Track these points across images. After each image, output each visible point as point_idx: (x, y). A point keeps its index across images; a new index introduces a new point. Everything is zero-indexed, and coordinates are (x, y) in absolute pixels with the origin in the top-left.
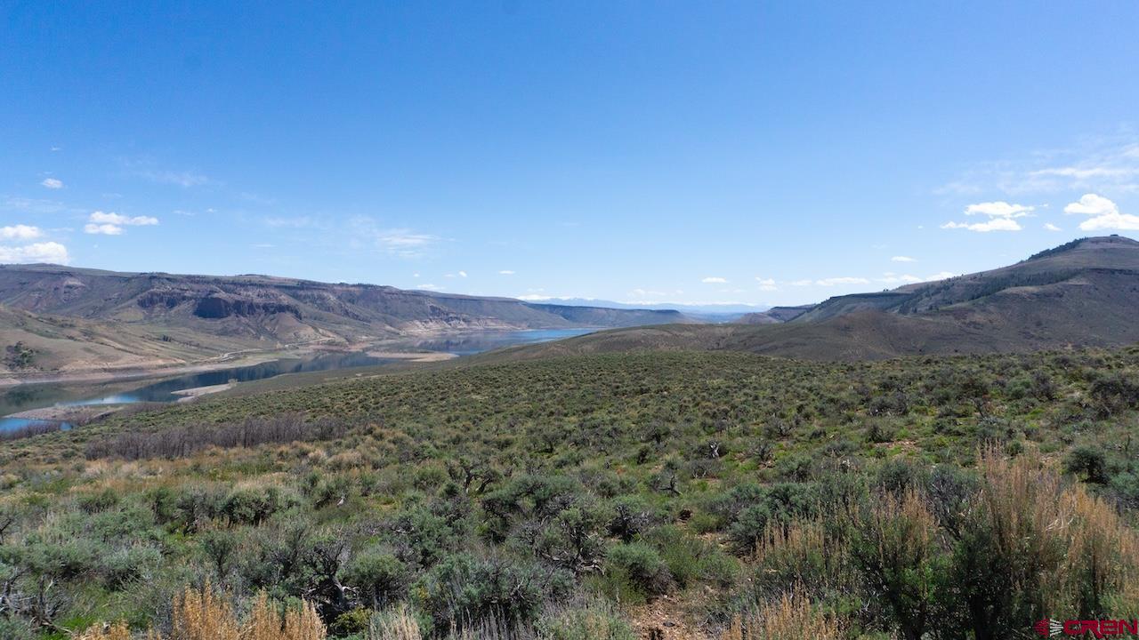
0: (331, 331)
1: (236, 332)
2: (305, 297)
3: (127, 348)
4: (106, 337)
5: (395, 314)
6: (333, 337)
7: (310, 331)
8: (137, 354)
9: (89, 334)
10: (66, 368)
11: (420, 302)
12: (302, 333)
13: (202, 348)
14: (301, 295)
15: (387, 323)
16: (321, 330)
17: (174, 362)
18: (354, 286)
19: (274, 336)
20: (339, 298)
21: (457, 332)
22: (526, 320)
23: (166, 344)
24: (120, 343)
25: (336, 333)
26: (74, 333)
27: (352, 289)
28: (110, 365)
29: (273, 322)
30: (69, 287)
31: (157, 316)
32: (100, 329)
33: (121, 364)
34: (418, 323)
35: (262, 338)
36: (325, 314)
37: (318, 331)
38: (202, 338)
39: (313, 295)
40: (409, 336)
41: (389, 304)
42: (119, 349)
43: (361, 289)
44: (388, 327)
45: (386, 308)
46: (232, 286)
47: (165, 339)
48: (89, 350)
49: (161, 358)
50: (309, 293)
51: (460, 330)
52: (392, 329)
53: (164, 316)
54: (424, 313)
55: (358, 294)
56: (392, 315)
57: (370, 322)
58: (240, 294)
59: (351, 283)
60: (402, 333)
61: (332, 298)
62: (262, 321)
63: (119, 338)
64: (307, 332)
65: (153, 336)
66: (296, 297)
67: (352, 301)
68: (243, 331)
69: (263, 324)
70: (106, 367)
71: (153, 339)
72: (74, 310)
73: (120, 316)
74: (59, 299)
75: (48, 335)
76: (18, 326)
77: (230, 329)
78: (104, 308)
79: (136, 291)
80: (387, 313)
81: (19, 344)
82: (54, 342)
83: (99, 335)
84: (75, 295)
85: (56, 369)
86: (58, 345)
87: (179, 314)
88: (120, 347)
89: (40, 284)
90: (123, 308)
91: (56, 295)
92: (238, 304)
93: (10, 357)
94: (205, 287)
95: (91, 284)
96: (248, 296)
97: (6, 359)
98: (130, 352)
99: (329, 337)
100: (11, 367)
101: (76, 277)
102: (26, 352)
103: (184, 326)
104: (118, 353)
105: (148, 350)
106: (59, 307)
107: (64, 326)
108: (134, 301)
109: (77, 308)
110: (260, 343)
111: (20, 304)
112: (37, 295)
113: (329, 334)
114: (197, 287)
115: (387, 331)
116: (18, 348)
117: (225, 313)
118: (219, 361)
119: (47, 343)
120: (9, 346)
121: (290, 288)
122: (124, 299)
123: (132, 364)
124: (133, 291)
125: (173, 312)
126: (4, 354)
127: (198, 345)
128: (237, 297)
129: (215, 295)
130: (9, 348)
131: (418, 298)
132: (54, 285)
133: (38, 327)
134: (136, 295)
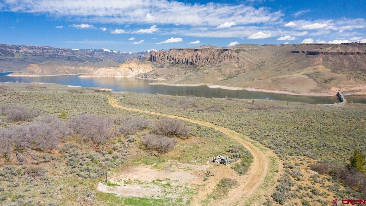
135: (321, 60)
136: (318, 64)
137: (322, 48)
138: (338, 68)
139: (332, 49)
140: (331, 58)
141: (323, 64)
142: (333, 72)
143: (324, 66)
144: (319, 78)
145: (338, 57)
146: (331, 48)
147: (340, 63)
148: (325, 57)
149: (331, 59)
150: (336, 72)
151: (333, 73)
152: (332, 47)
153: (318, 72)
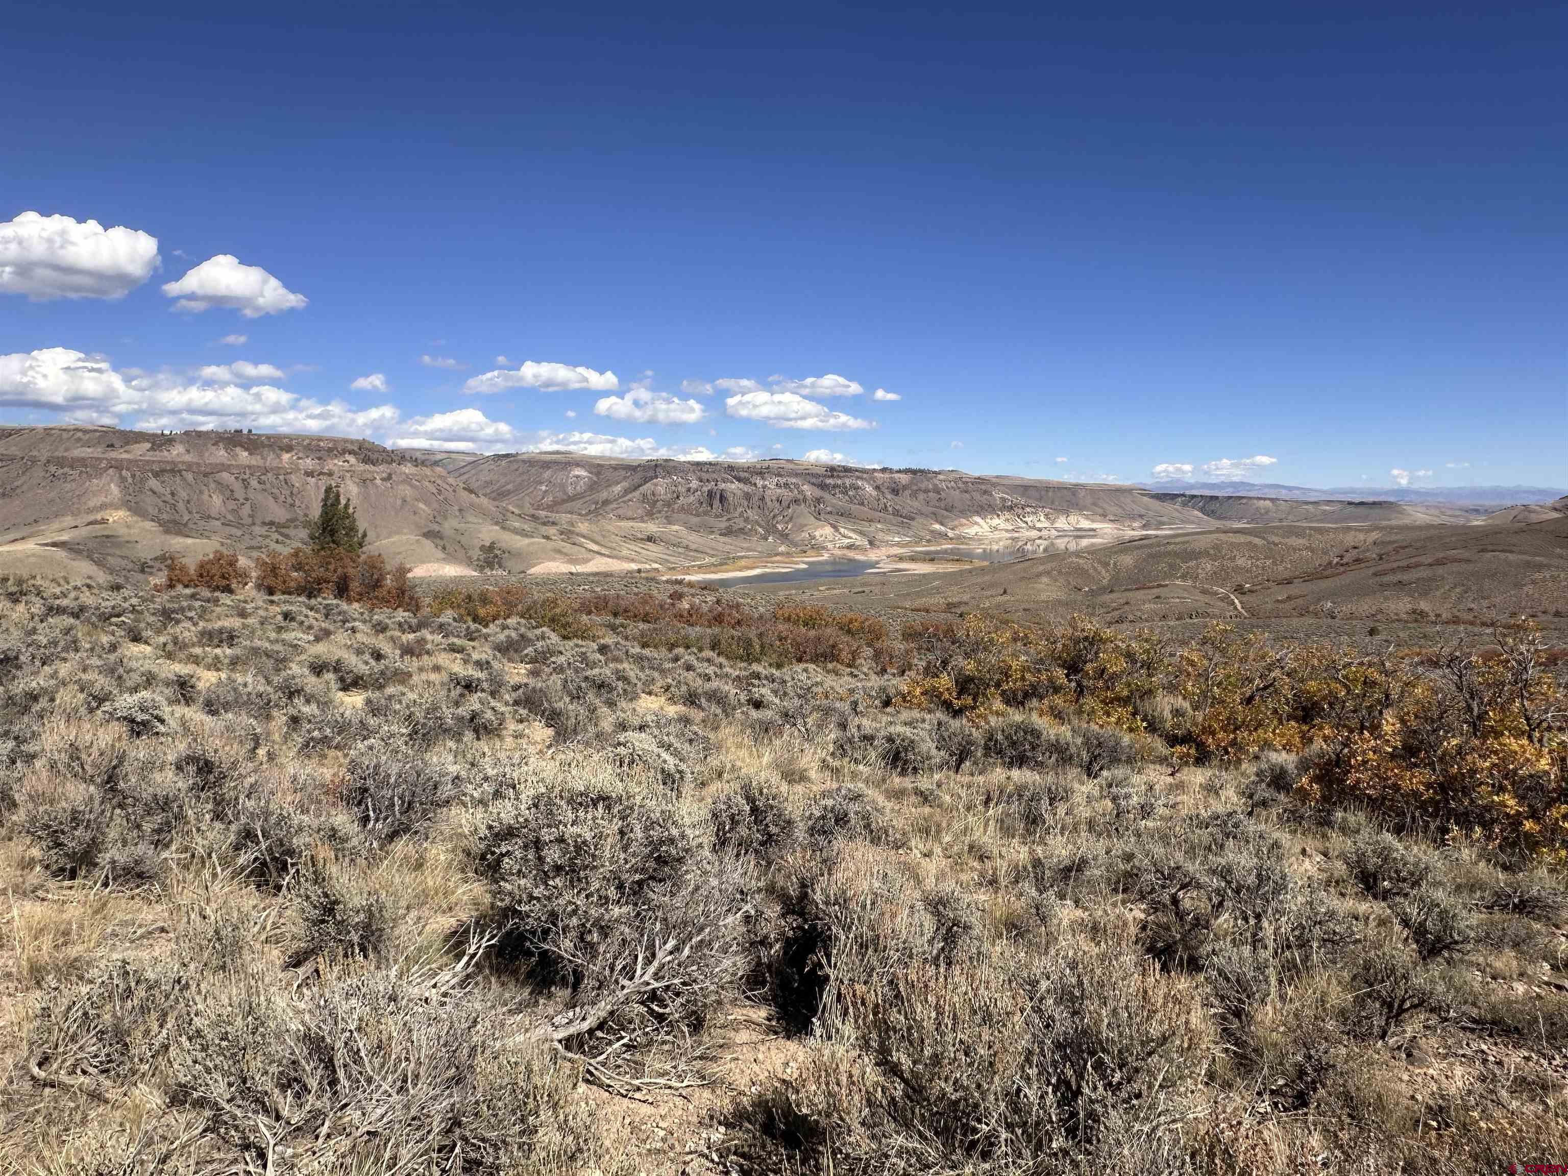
0: (853, 530)
1: (741, 530)
2: (835, 486)
3: (603, 551)
4: (584, 537)
5: (949, 509)
6: (856, 539)
7: (828, 530)
8: (609, 557)
9: (568, 534)
11: (985, 492)
12: (817, 534)
13: (691, 550)
14: (830, 484)
15: (936, 521)
16: (842, 530)
17: (648, 566)
18: (899, 471)
19: (784, 537)
20: (877, 488)
21: (1034, 534)
22: (1141, 516)
23: (651, 546)
24: (597, 543)
25: (861, 533)
26: (552, 531)
27: (896, 476)
28: (579, 569)
29: (787, 518)
30: (577, 477)
31: (660, 512)
32: (583, 527)
33: (590, 568)
34: (977, 519)
35: (770, 539)
36: (855, 508)
37: (838, 531)
38: (694, 539)
39: (844, 484)
40: (960, 539)
41: (943, 495)
42: (590, 551)
43: (910, 476)
44: (937, 527)
45: (940, 500)
46: (746, 475)
47: (650, 539)
48: (559, 551)
49: (636, 562)
50: (839, 482)
51: (1040, 530)
52: (943, 528)
53: (666, 512)
54: (990, 505)
55: (904, 482)
56: (946, 510)
57: (913, 519)
58: (755, 484)
59: (896, 468)
60: (950, 534)
61: (869, 489)
62: (774, 517)
63: (598, 538)
64: (824, 532)
65: (639, 536)
66: (823, 487)
67: (895, 492)
68: (751, 530)
69: (775, 522)
70: (573, 570)
71: (636, 539)
72: (577, 505)
73: (620, 511)
74: (565, 493)
75: (523, 533)
76: (497, 523)
77: (736, 527)
78: (606, 502)
79: (639, 482)
80: (939, 507)
81: (493, 543)
82: (527, 541)
83: (578, 535)
84: (581, 486)
85: (524, 572)
86: (529, 545)
87: (682, 509)
88: (595, 548)
89: (547, 474)
90: (624, 502)
91: (563, 487)
92: (748, 496)
93: (482, 558)
94: (715, 476)
95: (598, 474)
96: (764, 487)
97: (478, 560)
98: (604, 555)
99: (850, 538)
100: (481, 568)
101: (583, 466)
102: (498, 552)
103: (685, 524)
104: (589, 556)
105: (625, 552)
106: (564, 501)
107: (544, 524)
108: (637, 494)
109: (581, 501)
110: (761, 546)
111: (527, 498)
112: (544, 488)
113: (851, 534)
114: (705, 476)
115: (932, 532)
116: (491, 548)
117: (732, 507)
118: (700, 567)
119: (519, 542)
120: (483, 546)
121: (817, 476)
122: (627, 492)
123: (602, 569)
124: (637, 481)
125: (676, 506)
126: (476, 553)
127: (687, 547)
128: (747, 488)
129: (722, 486)
130: (482, 548)
131: (983, 487)
132: (560, 476)
133: (517, 524)
134: (640, 486)
135: (114, 489)
136: (103, 507)
137: (112, 446)
138: (186, 518)
139: (152, 449)
140: (153, 483)
141: (125, 504)
142: (167, 532)
143: (129, 510)
144: (112, 555)
145: (178, 479)
146: (148, 445)
147: (188, 502)
148: (130, 480)
149: (154, 487)
150: (179, 533)
151: (168, 537)
152: (153, 444)
153: (106, 533)
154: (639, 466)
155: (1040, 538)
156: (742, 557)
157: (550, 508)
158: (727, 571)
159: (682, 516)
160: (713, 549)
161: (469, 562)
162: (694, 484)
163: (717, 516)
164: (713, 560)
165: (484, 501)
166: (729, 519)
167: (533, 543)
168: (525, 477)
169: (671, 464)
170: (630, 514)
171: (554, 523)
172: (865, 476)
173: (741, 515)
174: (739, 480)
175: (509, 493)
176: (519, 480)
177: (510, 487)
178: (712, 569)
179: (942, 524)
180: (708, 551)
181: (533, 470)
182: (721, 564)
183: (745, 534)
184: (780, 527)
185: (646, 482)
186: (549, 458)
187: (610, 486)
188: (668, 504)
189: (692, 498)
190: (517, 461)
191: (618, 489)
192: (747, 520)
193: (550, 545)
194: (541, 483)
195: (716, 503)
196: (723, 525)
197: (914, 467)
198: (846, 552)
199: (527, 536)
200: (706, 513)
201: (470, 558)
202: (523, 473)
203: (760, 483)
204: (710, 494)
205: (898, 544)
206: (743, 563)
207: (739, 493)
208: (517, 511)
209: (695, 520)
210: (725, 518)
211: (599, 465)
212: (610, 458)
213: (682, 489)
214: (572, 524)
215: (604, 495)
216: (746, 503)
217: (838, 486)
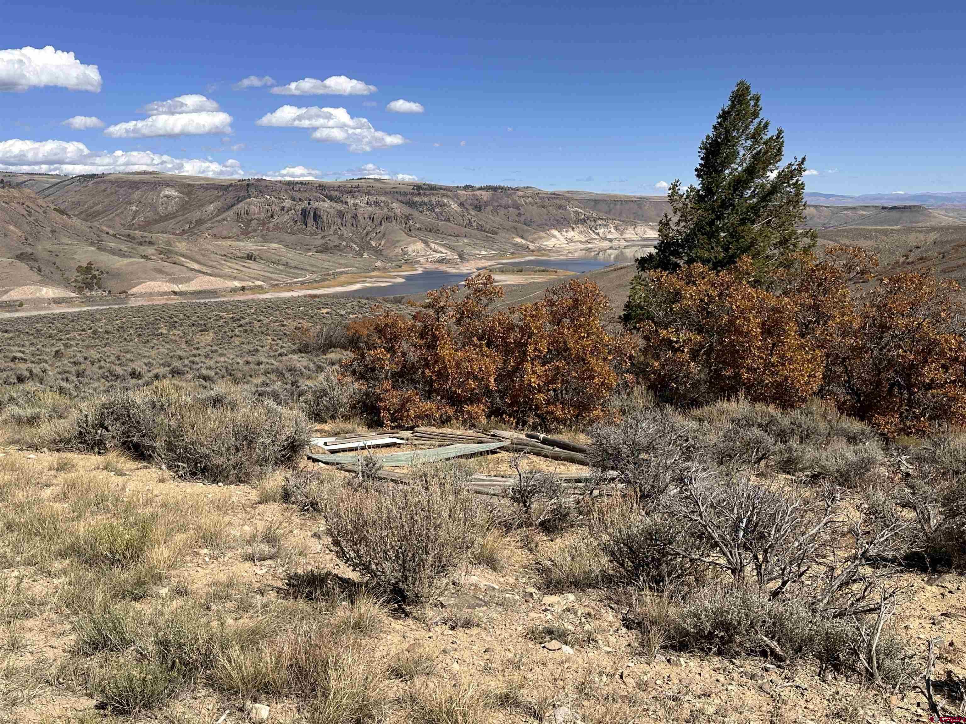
0: (443, 246)
1: (337, 247)
2: (423, 204)
3: (204, 269)
4: (183, 256)
5: (528, 223)
6: (446, 253)
7: (419, 246)
8: (211, 275)
9: (166, 253)
10: (134, 290)
11: (560, 207)
12: (410, 249)
13: (291, 267)
14: (417, 202)
15: (518, 235)
16: (433, 245)
17: (251, 284)
18: (480, 189)
19: (378, 252)
20: (462, 204)
21: (606, 244)
23: (251, 264)
24: (197, 262)
25: (451, 248)
26: (150, 251)
27: (478, 193)
28: (182, 287)
29: (380, 235)
30: (168, 197)
31: (255, 231)
32: (181, 246)
33: (193, 286)
34: (555, 232)
35: (365, 255)
36: (442, 224)
37: (428, 246)
38: (291, 256)
39: (430, 201)
40: (539, 250)
41: (522, 210)
42: (192, 270)
43: (491, 192)
44: (518, 240)
45: (519, 215)
46: (337, 193)
47: (250, 257)
48: (160, 271)
49: (238, 280)
50: (426, 199)
51: (611, 240)
52: (524, 242)
53: (262, 231)
54: (565, 219)
55: (485, 199)
56: (525, 224)
57: (496, 233)
58: (346, 203)
59: (477, 185)
60: (532, 246)
61: (454, 206)
62: (367, 234)
63: (199, 257)
64: (415, 247)
65: (239, 255)
66: (411, 204)
67: (478, 208)
68: (346, 247)
69: (368, 239)
70: (177, 289)
71: (236, 258)
72: (171, 224)
73: (215, 230)
74: (156, 212)
75: (121, 254)
76: (92, 244)
77: (331, 244)
78: (200, 222)
79: (232, 201)
80: (519, 222)
81: (90, 264)
82: (126, 261)
83: (176, 253)
84: (172, 207)
85: (125, 292)
86: (127, 265)
87: (277, 228)
88: (196, 266)
89: (136, 195)
90: (219, 221)
91: (154, 207)
92: (341, 214)
93: (80, 279)
94: (307, 195)
95: (189, 194)
96: (355, 205)
97: (76, 281)
98: (203, 273)
99: (442, 253)
100: (80, 290)
101: (173, 187)
102: (97, 273)
103: (281, 242)
104: (191, 274)
105: (227, 270)
106: (157, 221)
107: (141, 244)
108: (230, 213)
109: (173, 221)
110: (358, 262)
111: (117, 219)
112: (134, 208)
113: (440, 249)
114: (298, 195)
115: (515, 245)
116: (88, 269)
117: (326, 225)
118: (302, 283)
119: (119, 263)
120: (80, 267)
121: (405, 194)
122: (220, 211)
123: (206, 287)
124: (230, 201)
125: (271, 225)
126: (74, 275)
127: (287, 264)
128: (339, 206)
129: (315, 204)
130: (79, 269)
131: (558, 202)
132: (151, 195)
133: (113, 245)
134: (233, 206)
154: (231, 185)
155: (611, 248)
156: (341, 273)
157: (141, 228)
158: (329, 287)
159: (277, 234)
160: (312, 266)
161: (66, 283)
162: (288, 203)
163: (312, 234)
164: (314, 276)
165: (76, 222)
166: (324, 237)
167: (132, 264)
168: (113, 198)
169: (263, 184)
170: (225, 233)
171: (151, 243)
172: (449, 193)
173: (335, 233)
174: (331, 198)
175: (98, 213)
176: (107, 201)
177: (99, 207)
178: (315, 285)
179: (522, 238)
180: (308, 268)
181: (122, 191)
182: (323, 280)
183: (340, 250)
184: (373, 243)
185: (239, 202)
186: (137, 178)
187: (202, 206)
188: (263, 223)
189: (286, 217)
190: (104, 182)
191: (211, 207)
192: (341, 237)
193: (150, 264)
194: (130, 203)
195: (311, 221)
196: (319, 242)
197: (495, 184)
198: (437, 265)
199: (124, 256)
200: (300, 231)
201: (67, 279)
202: (112, 194)
203: (351, 201)
204: (304, 213)
205: (485, 257)
206: (343, 278)
207: (332, 211)
208: (111, 232)
209: (290, 238)
210: (319, 236)
211: (189, 185)
212: (200, 178)
213: (276, 208)
214: (169, 243)
215: (197, 215)
216: (340, 221)
217: (425, 204)
